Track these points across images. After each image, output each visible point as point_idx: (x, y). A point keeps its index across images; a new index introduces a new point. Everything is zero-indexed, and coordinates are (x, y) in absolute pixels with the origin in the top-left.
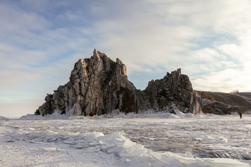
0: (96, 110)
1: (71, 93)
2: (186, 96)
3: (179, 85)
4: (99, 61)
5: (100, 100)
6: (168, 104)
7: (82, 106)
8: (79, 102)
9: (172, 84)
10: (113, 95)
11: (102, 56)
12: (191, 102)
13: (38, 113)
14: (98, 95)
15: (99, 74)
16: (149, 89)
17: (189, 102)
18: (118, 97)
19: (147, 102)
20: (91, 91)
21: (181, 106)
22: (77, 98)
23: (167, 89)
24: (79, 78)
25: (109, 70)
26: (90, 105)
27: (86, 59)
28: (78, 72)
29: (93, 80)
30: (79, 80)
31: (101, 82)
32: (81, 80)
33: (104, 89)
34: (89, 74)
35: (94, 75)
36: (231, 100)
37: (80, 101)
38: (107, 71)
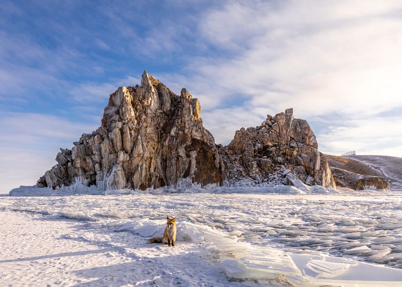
0: (150, 180)
1: (105, 146)
2: (306, 156)
3: (292, 136)
4: (153, 93)
5: (157, 162)
6: (275, 170)
7: (126, 173)
8: (121, 164)
9: (279, 135)
10: (178, 153)
11: (157, 85)
12: (318, 167)
13: (43, 183)
14: (153, 151)
15: (154, 115)
16: (238, 144)
17: (314, 165)
18: (188, 156)
19: (238, 167)
20: (143, 145)
21: (298, 173)
22: (117, 157)
23: (270, 144)
24: (121, 119)
25: (169, 109)
26: (141, 170)
27: (131, 87)
28: (118, 110)
29: (145, 125)
30: (120, 124)
31: (157, 128)
32: (124, 124)
33: (162, 142)
34: (137, 114)
35: (146, 115)
36: (347, 167)
37: (123, 162)
38: (165, 110)
